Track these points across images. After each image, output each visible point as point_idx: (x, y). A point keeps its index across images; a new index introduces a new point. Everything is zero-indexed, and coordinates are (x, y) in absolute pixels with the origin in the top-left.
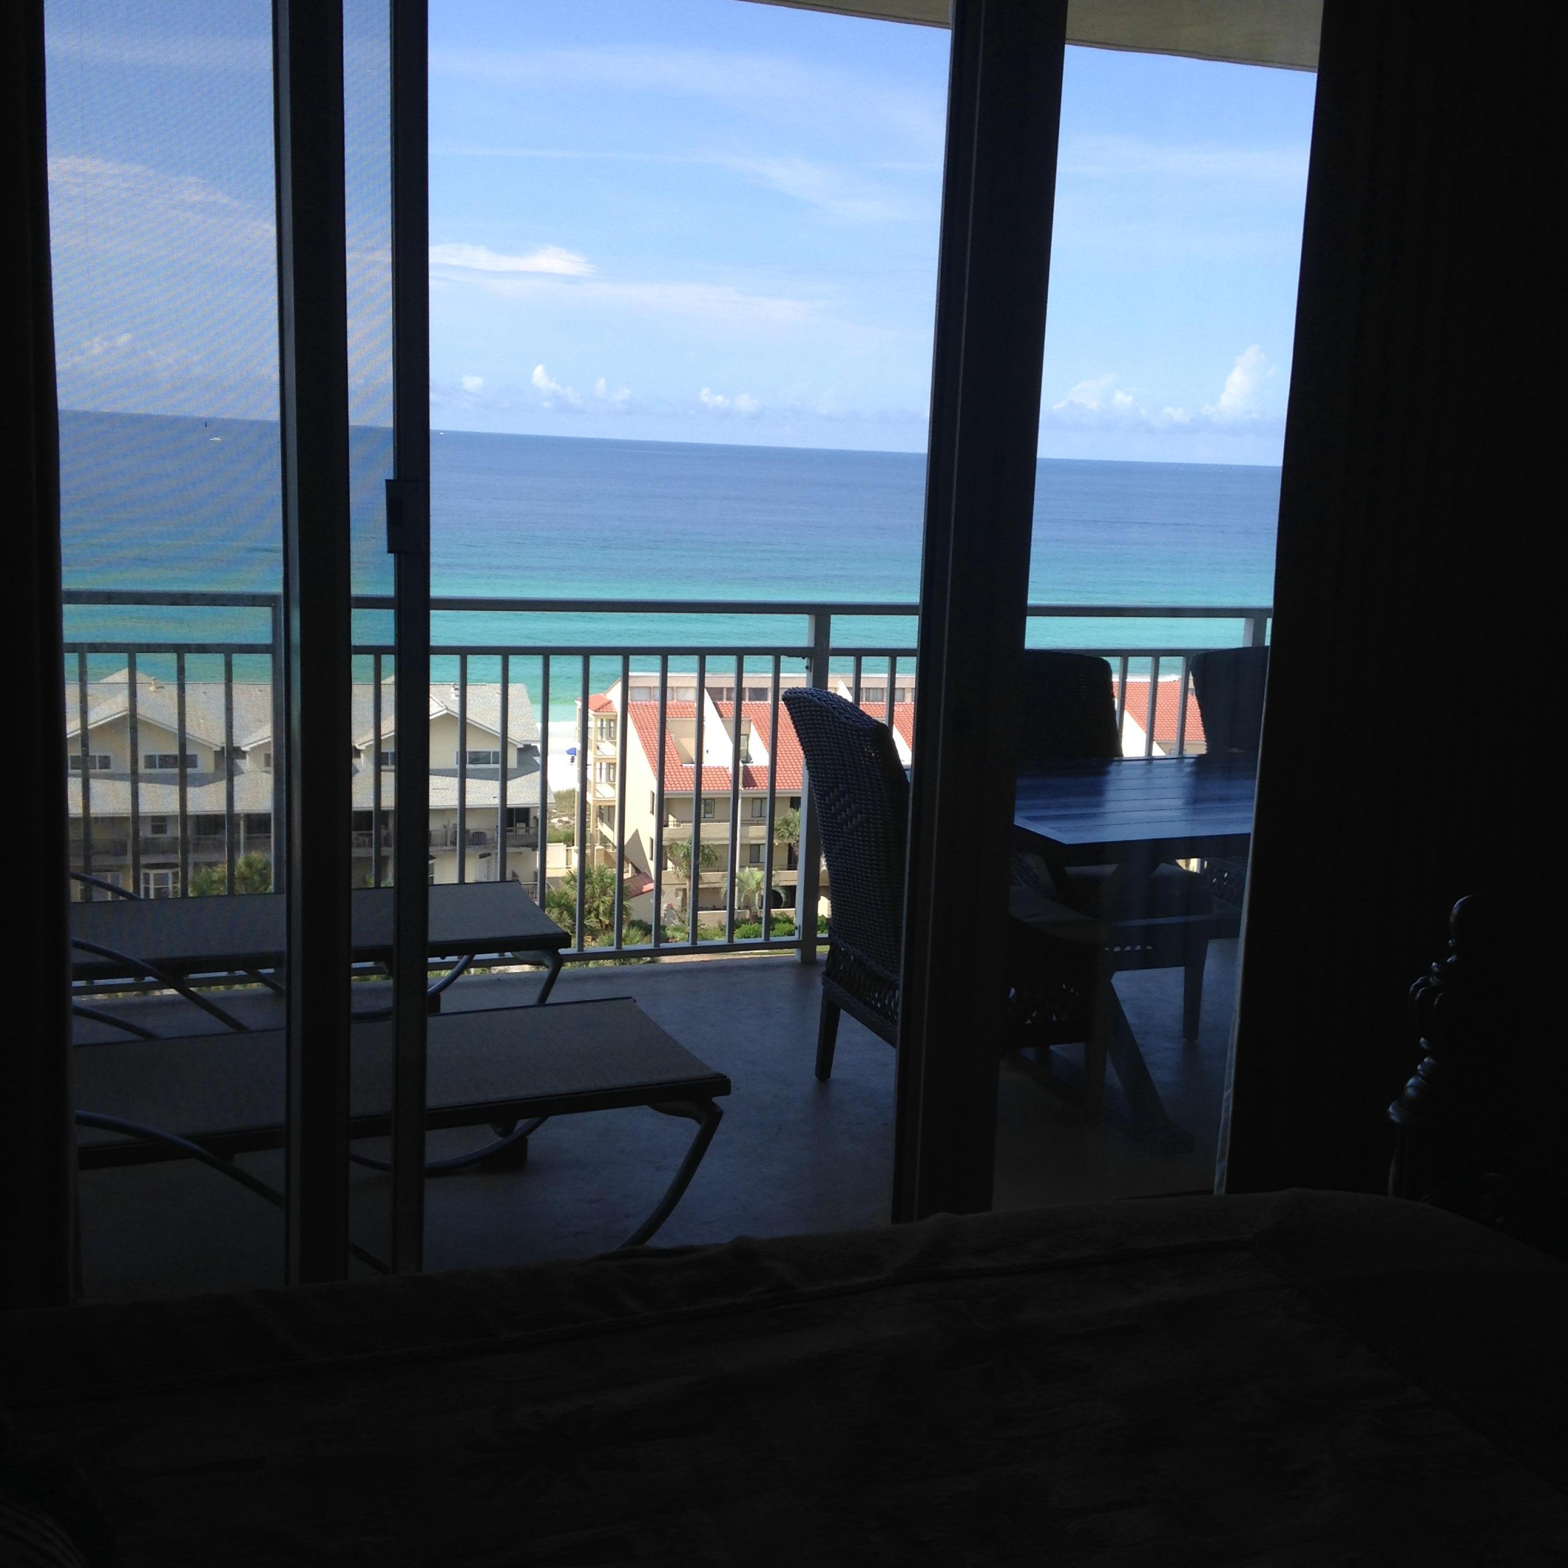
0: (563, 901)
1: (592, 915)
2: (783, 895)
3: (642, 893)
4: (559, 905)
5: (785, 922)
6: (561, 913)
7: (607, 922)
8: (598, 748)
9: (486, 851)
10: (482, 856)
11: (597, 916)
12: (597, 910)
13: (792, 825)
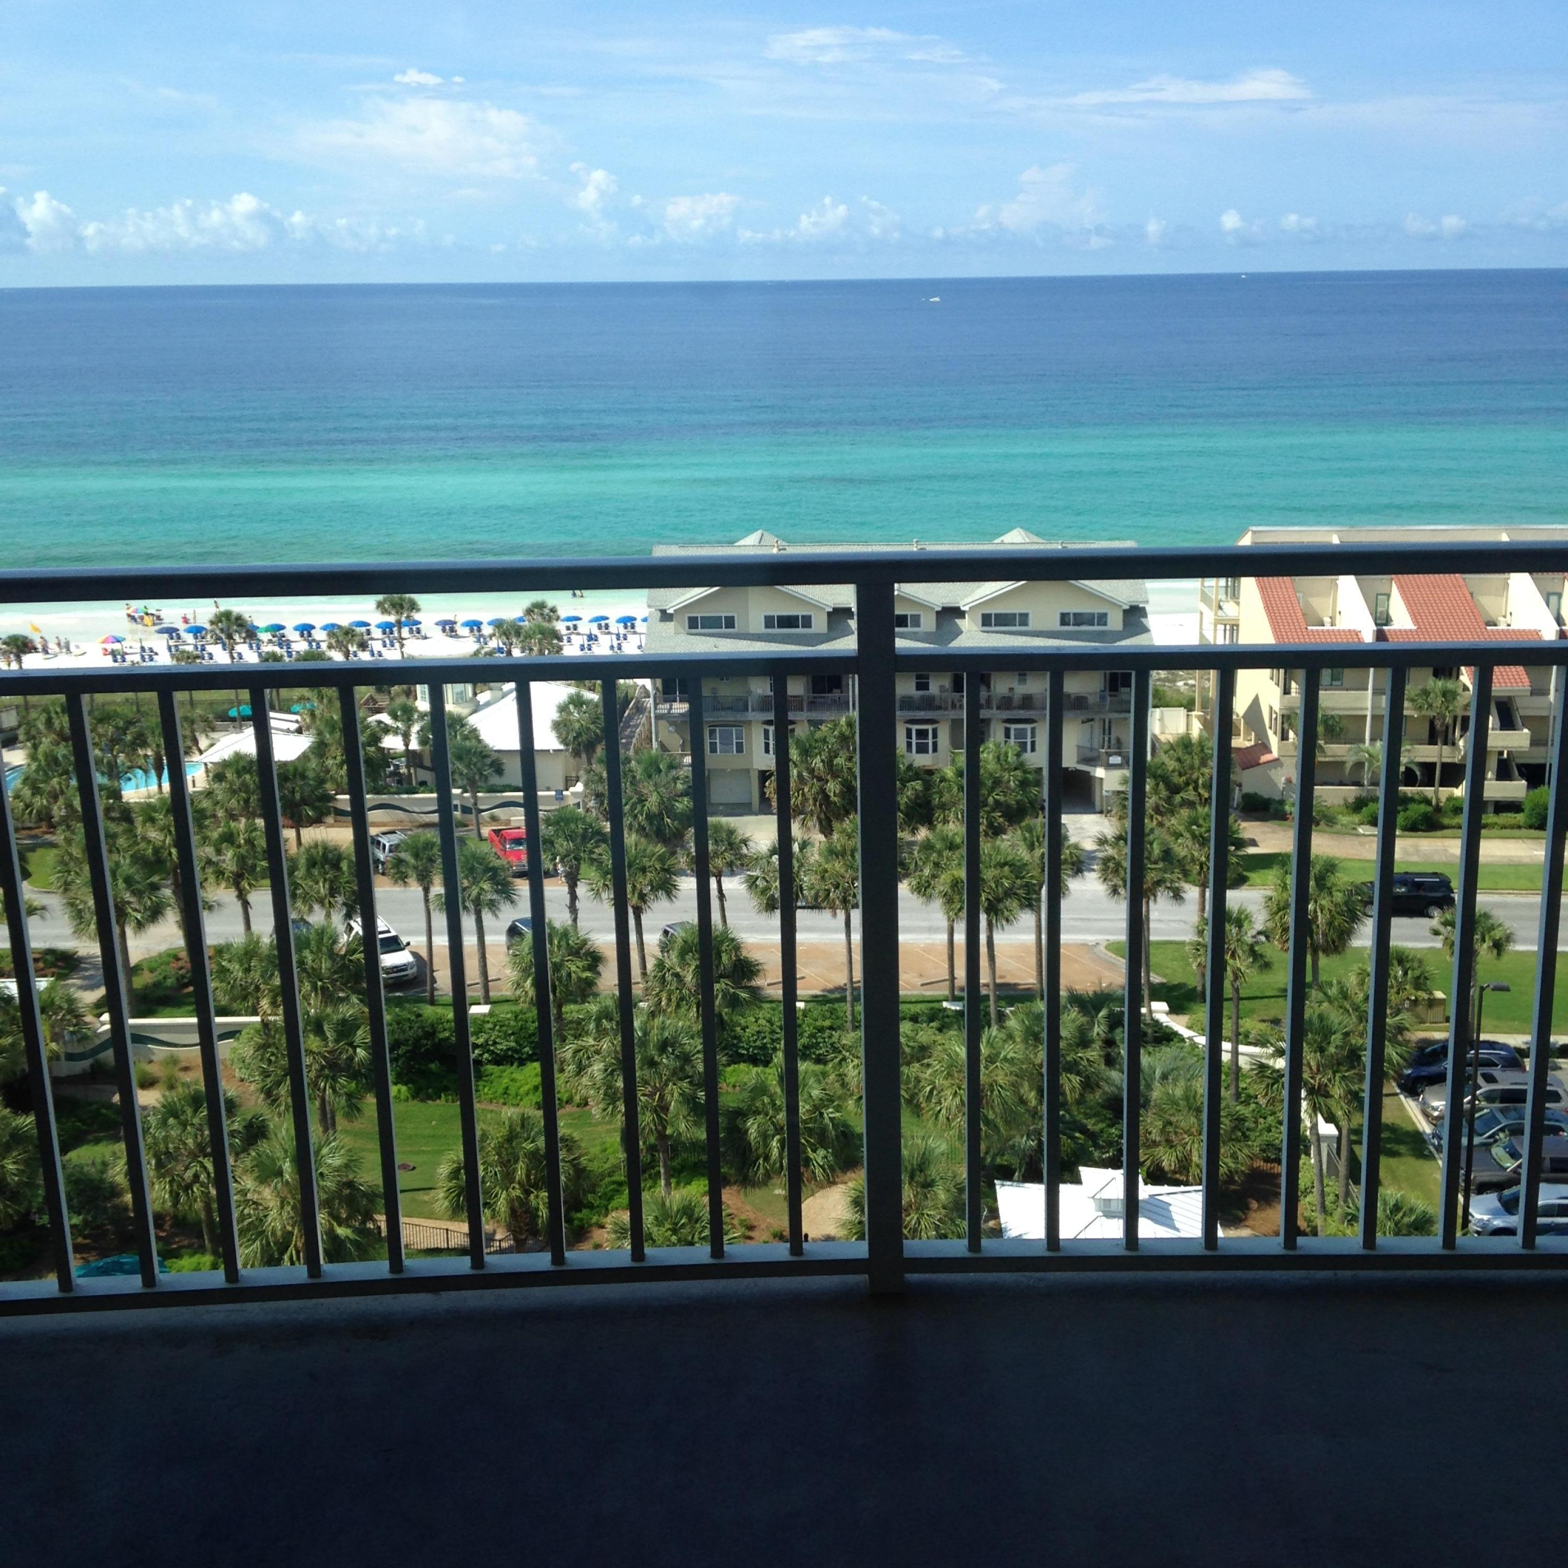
0: (1159, 772)
1: (1191, 788)
2: (1418, 773)
3: (1259, 764)
4: (1155, 776)
5: (1420, 802)
6: (1157, 785)
7: (1206, 795)
8: (1220, 608)
9: (1090, 717)
10: (1083, 722)
11: (1196, 789)
12: (1196, 782)
13: (1432, 695)
